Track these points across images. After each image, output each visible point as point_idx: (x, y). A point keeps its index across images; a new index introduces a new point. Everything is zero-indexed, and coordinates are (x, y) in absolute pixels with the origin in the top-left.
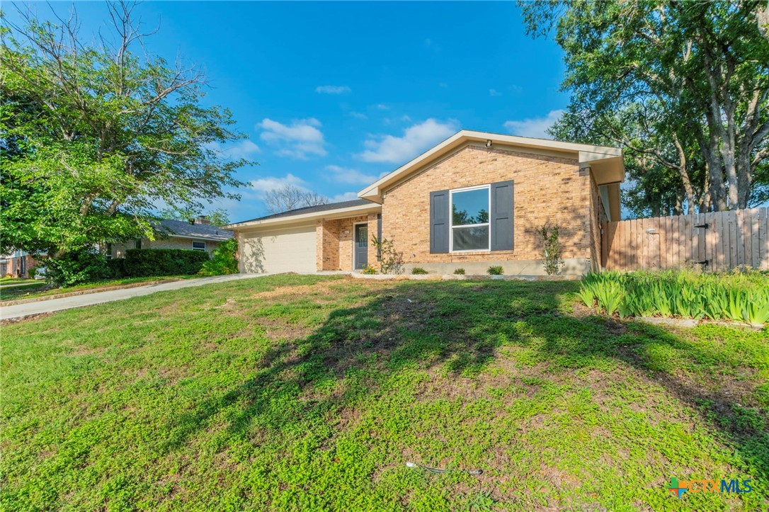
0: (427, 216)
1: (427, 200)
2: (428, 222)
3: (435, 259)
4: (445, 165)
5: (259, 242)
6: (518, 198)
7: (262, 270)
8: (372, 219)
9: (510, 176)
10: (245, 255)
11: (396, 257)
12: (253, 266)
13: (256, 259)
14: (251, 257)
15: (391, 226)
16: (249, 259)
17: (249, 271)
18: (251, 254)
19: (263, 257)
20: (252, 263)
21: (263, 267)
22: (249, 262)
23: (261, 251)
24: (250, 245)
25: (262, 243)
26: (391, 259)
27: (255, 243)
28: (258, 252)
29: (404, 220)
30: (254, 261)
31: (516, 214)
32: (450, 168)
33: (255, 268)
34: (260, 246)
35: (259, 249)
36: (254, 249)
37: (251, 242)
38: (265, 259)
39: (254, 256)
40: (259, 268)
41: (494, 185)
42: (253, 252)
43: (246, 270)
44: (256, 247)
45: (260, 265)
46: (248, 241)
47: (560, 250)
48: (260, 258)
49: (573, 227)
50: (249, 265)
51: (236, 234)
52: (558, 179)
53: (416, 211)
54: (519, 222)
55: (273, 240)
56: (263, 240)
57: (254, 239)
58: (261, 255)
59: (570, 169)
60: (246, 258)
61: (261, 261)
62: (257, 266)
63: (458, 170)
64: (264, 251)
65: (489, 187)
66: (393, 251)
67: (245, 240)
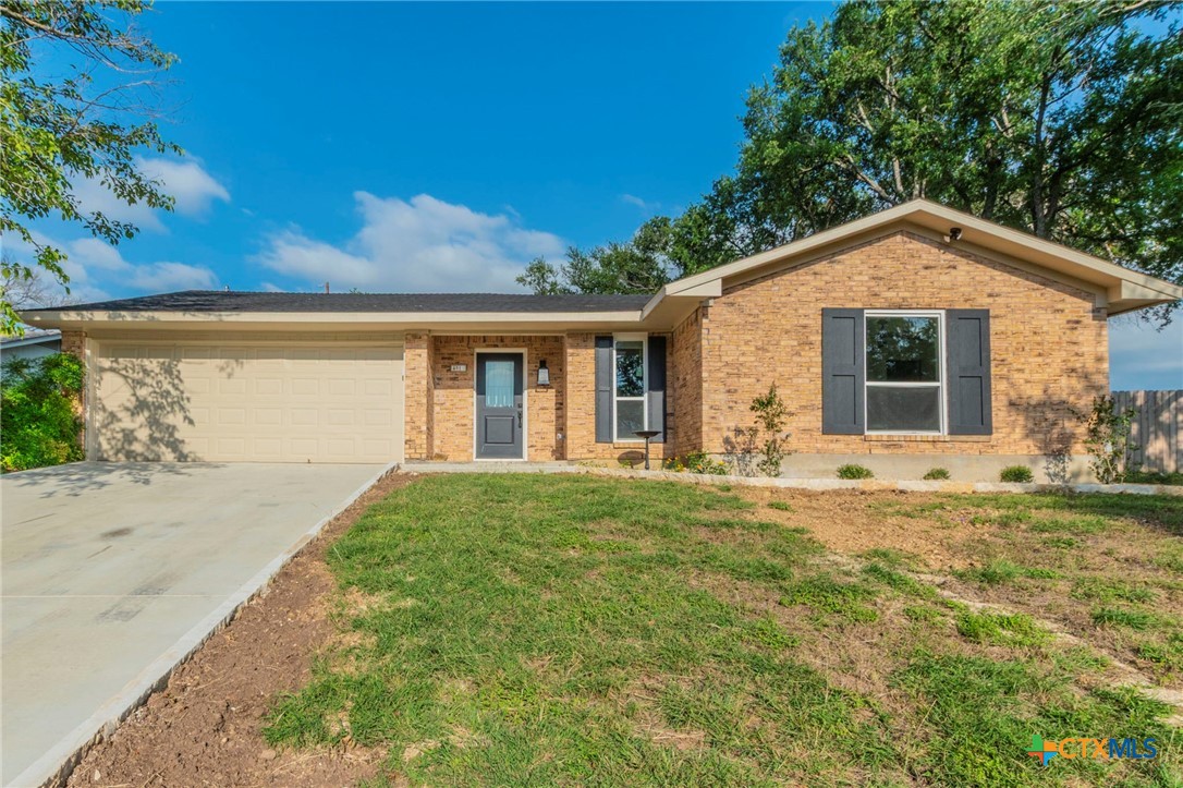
0: (815, 356)
1: (815, 322)
2: (819, 370)
3: (832, 446)
4: (852, 259)
5: (166, 372)
6: (994, 343)
7: (177, 455)
8: (577, 346)
9: (983, 302)
10: (104, 407)
11: (740, 439)
12: (136, 439)
13: (153, 422)
14: (129, 413)
15: (727, 370)
16: (119, 420)
17: (116, 454)
18: (131, 406)
19: (186, 418)
20: (132, 431)
21: (180, 446)
22: (118, 429)
23: (176, 399)
24: (126, 377)
25: (181, 376)
26: (727, 441)
27: (148, 375)
28: (164, 401)
29: (760, 360)
30: (141, 426)
31: (993, 370)
32: (864, 268)
33: (148, 448)
34: (174, 385)
35: (168, 393)
36: (143, 392)
37: (130, 371)
38: (191, 422)
39: (142, 411)
40: (163, 448)
41: (951, 313)
42: (137, 398)
43: (106, 451)
44: (152, 386)
45: (172, 439)
46: (115, 365)
47: (1067, 440)
48: (170, 419)
49: (1086, 402)
50: (120, 436)
51: (72, 339)
52: (1061, 319)
53: (788, 342)
54: (999, 387)
55: (229, 370)
56: (186, 367)
57: (146, 362)
58: (173, 411)
59: (1080, 307)
60: (106, 415)
61: (174, 427)
62: (153, 440)
63: (881, 274)
64: (188, 399)
65: (942, 316)
66: (732, 425)
67: (106, 363)
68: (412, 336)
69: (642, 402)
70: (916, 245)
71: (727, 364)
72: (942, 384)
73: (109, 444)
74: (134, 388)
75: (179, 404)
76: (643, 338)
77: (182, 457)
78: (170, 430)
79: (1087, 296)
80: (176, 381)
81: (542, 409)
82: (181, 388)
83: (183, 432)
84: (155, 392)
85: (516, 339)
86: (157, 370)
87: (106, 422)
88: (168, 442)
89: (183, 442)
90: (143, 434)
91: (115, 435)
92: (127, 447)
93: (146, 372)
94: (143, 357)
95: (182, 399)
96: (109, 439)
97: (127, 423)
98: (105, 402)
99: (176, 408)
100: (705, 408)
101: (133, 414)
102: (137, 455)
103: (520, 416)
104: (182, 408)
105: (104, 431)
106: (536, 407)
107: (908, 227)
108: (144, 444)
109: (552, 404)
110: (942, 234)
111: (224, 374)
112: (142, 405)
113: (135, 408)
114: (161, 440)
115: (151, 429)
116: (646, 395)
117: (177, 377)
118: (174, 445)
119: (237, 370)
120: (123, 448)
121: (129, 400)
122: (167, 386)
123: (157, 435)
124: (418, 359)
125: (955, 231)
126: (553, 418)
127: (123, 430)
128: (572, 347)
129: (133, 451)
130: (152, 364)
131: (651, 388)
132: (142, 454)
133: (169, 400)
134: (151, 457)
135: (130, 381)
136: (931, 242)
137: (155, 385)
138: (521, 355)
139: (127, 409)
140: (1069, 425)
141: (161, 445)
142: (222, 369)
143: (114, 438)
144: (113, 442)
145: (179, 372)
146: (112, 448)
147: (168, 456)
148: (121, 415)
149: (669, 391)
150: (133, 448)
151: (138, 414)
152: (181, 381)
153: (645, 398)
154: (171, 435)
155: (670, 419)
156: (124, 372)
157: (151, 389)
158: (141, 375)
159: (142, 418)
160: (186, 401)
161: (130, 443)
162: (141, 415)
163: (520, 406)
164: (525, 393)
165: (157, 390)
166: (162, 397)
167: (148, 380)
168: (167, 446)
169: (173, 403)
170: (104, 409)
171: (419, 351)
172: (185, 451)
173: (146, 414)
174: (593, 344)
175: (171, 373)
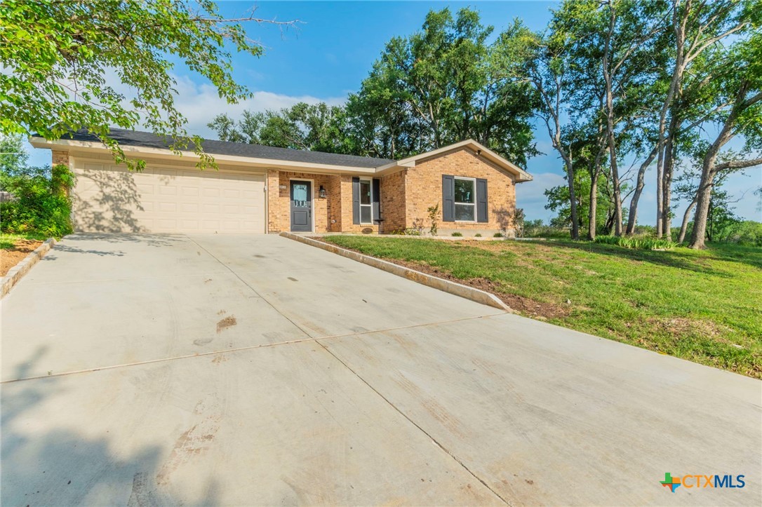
0: (440, 192)
1: (440, 179)
2: (441, 197)
3: (446, 226)
4: (450, 157)
5: (124, 179)
6: (489, 191)
7: (132, 228)
8: (345, 181)
9: (485, 176)
10: (79, 198)
11: (418, 222)
12: (103, 218)
13: (116, 208)
14: (98, 203)
15: (413, 196)
16: (91, 206)
17: (89, 227)
18: (100, 198)
19: (138, 206)
20: (101, 213)
21: (134, 222)
22: (90, 212)
23: (131, 195)
24: (95, 181)
25: (135, 182)
26: (414, 223)
27: (112, 180)
28: (123, 196)
29: (424, 192)
30: (107, 210)
31: (489, 200)
32: (454, 161)
33: (113, 223)
34: (129, 187)
35: (126, 191)
36: (107, 191)
37: (99, 177)
38: (142, 209)
39: (108, 202)
40: (123, 224)
41: (477, 179)
42: (104, 194)
43: (81, 225)
44: (114, 187)
45: (129, 219)
46: (86, 173)
47: (507, 224)
48: (127, 207)
49: (511, 210)
50: (92, 216)
51: (60, 156)
52: (505, 184)
53: (432, 186)
54: (490, 205)
55: (166, 180)
56: (137, 177)
57: (110, 173)
58: (129, 202)
59: (509, 180)
60: (82, 203)
61: (130, 212)
62: (115, 219)
63: (458, 163)
64: (140, 196)
65: (475, 180)
66: (415, 217)
67: (81, 171)
68: (271, 171)
69: (370, 207)
70: (468, 154)
71: (413, 194)
72: (475, 204)
73: (84, 221)
74: (101, 187)
75: (134, 198)
76: (371, 179)
77: (136, 229)
78: (128, 213)
79: (511, 177)
80: (131, 185)
81: (321, 208)
82: (134, 188)
83: (136, 214)
84: (116, 191)
85: (309, 175)
86: (118, 178)
87: (81, 207)
88: (126, 220)
89: (136, 220)
90: (109, 215)
91: (88, 215)
92: (97, 222)
93: (109, 178)
94: (107, 170)
95: (136, 196)
96: (83, 218)
97: (97, 208)
98: (80, 195)
99: (132, 200)
100: (407, 210)
101: (101, 203)
102: (105, 227)
103: (310, 212)
104: (135, 201)
105: (80, 213)
106: (319, 208)
107: (467, 148)
108: (110, 221)
109: (325, 206)
110: (475, 152)
111: (163, 183)
112: (107, 198)
113: (103, 200)
114: (122, 219)
115: (114, 212)
116: (372, 204)
117: (132, 182)
118: (131, 222)
119: (171, 180)
120: (94, 223)
121: (98, 194)
122: (124, 187)
123: (119, 216)
124: (274, 182)
125: (479, 151)
126: (326, 213)
127: (94, 213)
128: (343, 181)
129: (102, 225)
130: (115, 174)
131: (374, 201)
132: (108, 227)
133: (127, 196)
134: (114, 229)
135: (99, 183)
136: (472, 154)
137: (116, 186)
138: (310, 182)
139: (97, 200)
140: (507, 218)
141: (121, 222)
142: (162, 180)
143: (87, 217)
144: (87, 220)
145: (133, 180)
146: (86, 223)
147: (127, 229)
148: (92, 203)
149: (381, 203)
150: (101, 223)
151: (105, 203)
152: (135, 185)
153: (371, 205)
154: (128, 216)
155: (381, 215)
156: (94, 178)
157: (113, 189)
158: (106, 180)
159: (107, 206)
160: (138, 197)
161: (99, 220)
162: (107, 204)
163: (310, 207)
164: (313, 201)
165: (118, 190)
166: (122, 193)
167: (111, 183)
168: (125, 222)
169: (129, 197)
170: (80, 199)
171: (275, 178)
172: (138, 226)
173: (111, 203)
174: (351, 180)
175: (127, 180)
